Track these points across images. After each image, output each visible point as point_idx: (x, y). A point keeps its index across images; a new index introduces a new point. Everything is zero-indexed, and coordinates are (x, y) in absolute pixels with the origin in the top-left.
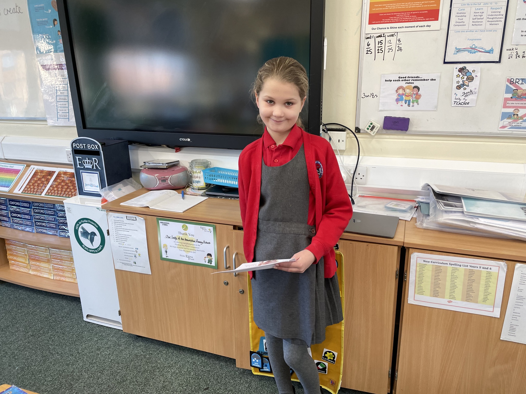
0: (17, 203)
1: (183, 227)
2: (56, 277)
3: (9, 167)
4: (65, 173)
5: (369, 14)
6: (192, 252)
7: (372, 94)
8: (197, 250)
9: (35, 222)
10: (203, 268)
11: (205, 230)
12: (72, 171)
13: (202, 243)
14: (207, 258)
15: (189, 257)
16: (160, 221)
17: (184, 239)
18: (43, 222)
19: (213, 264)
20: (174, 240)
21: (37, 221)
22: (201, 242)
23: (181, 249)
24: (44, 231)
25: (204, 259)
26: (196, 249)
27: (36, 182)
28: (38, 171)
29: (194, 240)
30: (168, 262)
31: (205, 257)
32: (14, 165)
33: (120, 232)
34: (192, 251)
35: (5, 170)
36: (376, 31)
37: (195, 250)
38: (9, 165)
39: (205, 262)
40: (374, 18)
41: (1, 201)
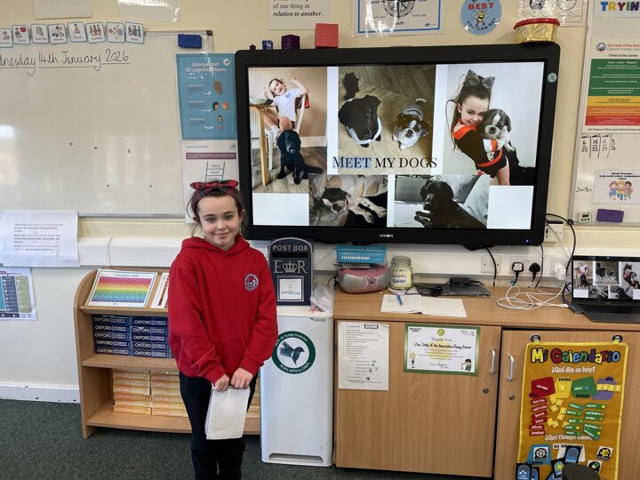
0: (147, 322)
1: (439, 332)
3: (131, 276)
5: (586, 116)
6: (447, 360)
7: (587, 188)
8: (454, 357)
10: (458, 376)
11: (467, 334)
13: (461, 348)
14: (465, 364)
16: (409, 328)
17: (438, 346)
19: (472, 370)
20: (425, 347)
22: (459, 347)
23: (433, 357)
25: (461, 366)
26: (453, 355)
29: (450, 346)
30: (413, 374)
31: (463, 364)
33: (353, 344)
34: (448, 358)
35: (126, 281)
36: (593, 131)
37: (452, 357)
38: (130, 274)
39: (462, 369)
40: (591, 120)
41: (119, 321)
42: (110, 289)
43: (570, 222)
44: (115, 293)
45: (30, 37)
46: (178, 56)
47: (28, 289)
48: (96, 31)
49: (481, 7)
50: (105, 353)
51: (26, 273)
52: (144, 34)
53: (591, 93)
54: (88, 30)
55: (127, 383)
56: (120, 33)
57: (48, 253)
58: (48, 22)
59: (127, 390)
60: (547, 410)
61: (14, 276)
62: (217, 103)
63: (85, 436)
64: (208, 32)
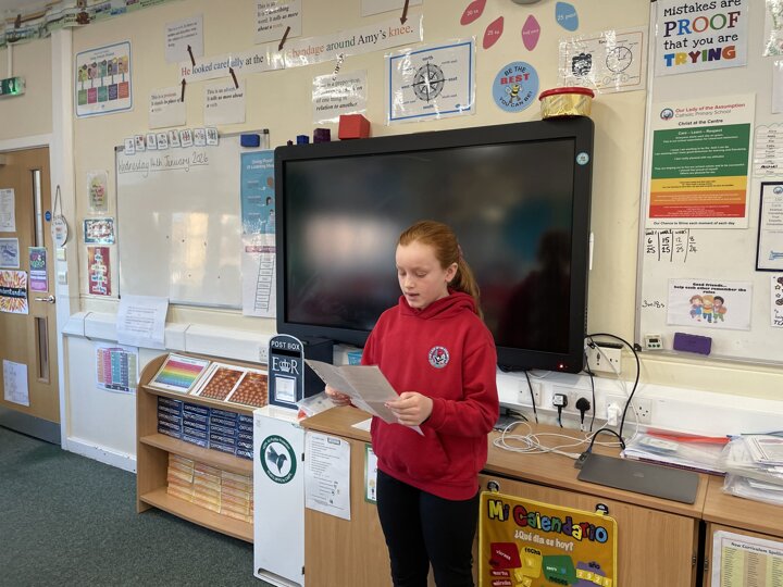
0: (194, 409)
2: (224, 511)
3: (190, 362)
4: (255, 375)
5: (650, 205)
7: (657, 303)
9: (211, 434)
12: (266, 373)
18: (219, 435)
21: (214, 434)
24: (219, 447)
27: (217, 383)
28: (221, 370)
32: (197, 361)
33: (317, 458)
36: (660, 226)
40: (656, 211)
41: (175, 404)
43: (637, 348)
45: (145, 145)
46: (243, 155)
47: (135, 366)
50: (164, 434)
51: (135, 352)
52: (219, 137)
53: (655, 175)
54: (181, 137)
55: (178, 466)
56: (202, 137)
57: (145, 335)
58: (156, 131)
59: (177, 474)
61: (128, 353)
63: (138, 511)
64: (265, 130)
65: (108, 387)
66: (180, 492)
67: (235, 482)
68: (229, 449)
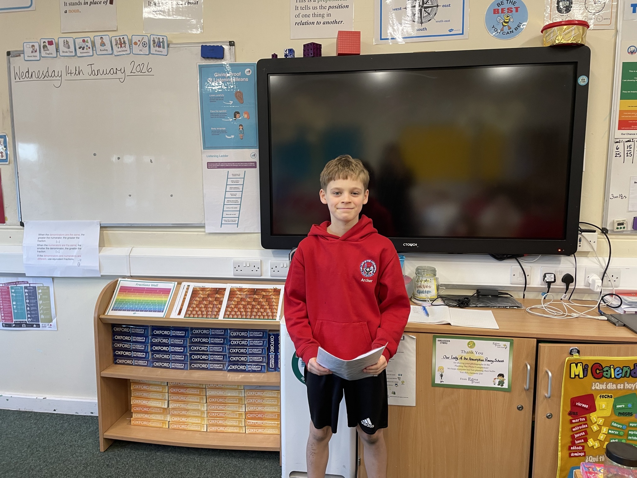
0: (166, 333)
1: (468, 344)
2: (211, 428)
3: (151, 285)
4: (241, 290)
5: (619, 121)
6: (478, 374)
7: (621, 196)
8: (485, 371)
9: (191, 355)
10: (490, 392)
11: (499, 347)
13: (493, 361)
14: (498, 379)
15: (472, 380)
16: (437, 339)
17: (468, 359)
18: (203, 354)
19: (506, 386)
20: (454, 360)
21: (195, 354)
22: (491, 361)
23: (463, 371)
24: (203, 366)
25: (494, 381)
26: (484, 369)
27: (200, 302)
28: (197, 289)
29: (482, 359)
30: (441, 389)
31: (495, 379)
32: (157, 284)
34: (478, 372)
35: (146, 290)
36: (626, 136)
37: (483, 371)
38: (150, 284)
39: (494, 384)
40: (624, 125)
41: (139, 331)
42: (129, 298)
43: (604, 231)
44: (134, 303)
45: (57, 50)
46: (201, 67)
47: (49, 299)
48: (121, 43)
49: (506, 10)
50: (124, 364)
51: (47, 283)
52: (168, 46)
53: (623, 97)
54: (114, 43)
55: (145, 395)
56: (144, 45)
57: (70, 263)
58: (74, 36)
59: (144, 402)
60: (588, 430)
61: (37, 285)
62: (238, 113)
63: (102, 450)
64: (230, 42)
65: (10, 326)
66: (148, 420)
67: (225, 397)
68: (216, 366)
